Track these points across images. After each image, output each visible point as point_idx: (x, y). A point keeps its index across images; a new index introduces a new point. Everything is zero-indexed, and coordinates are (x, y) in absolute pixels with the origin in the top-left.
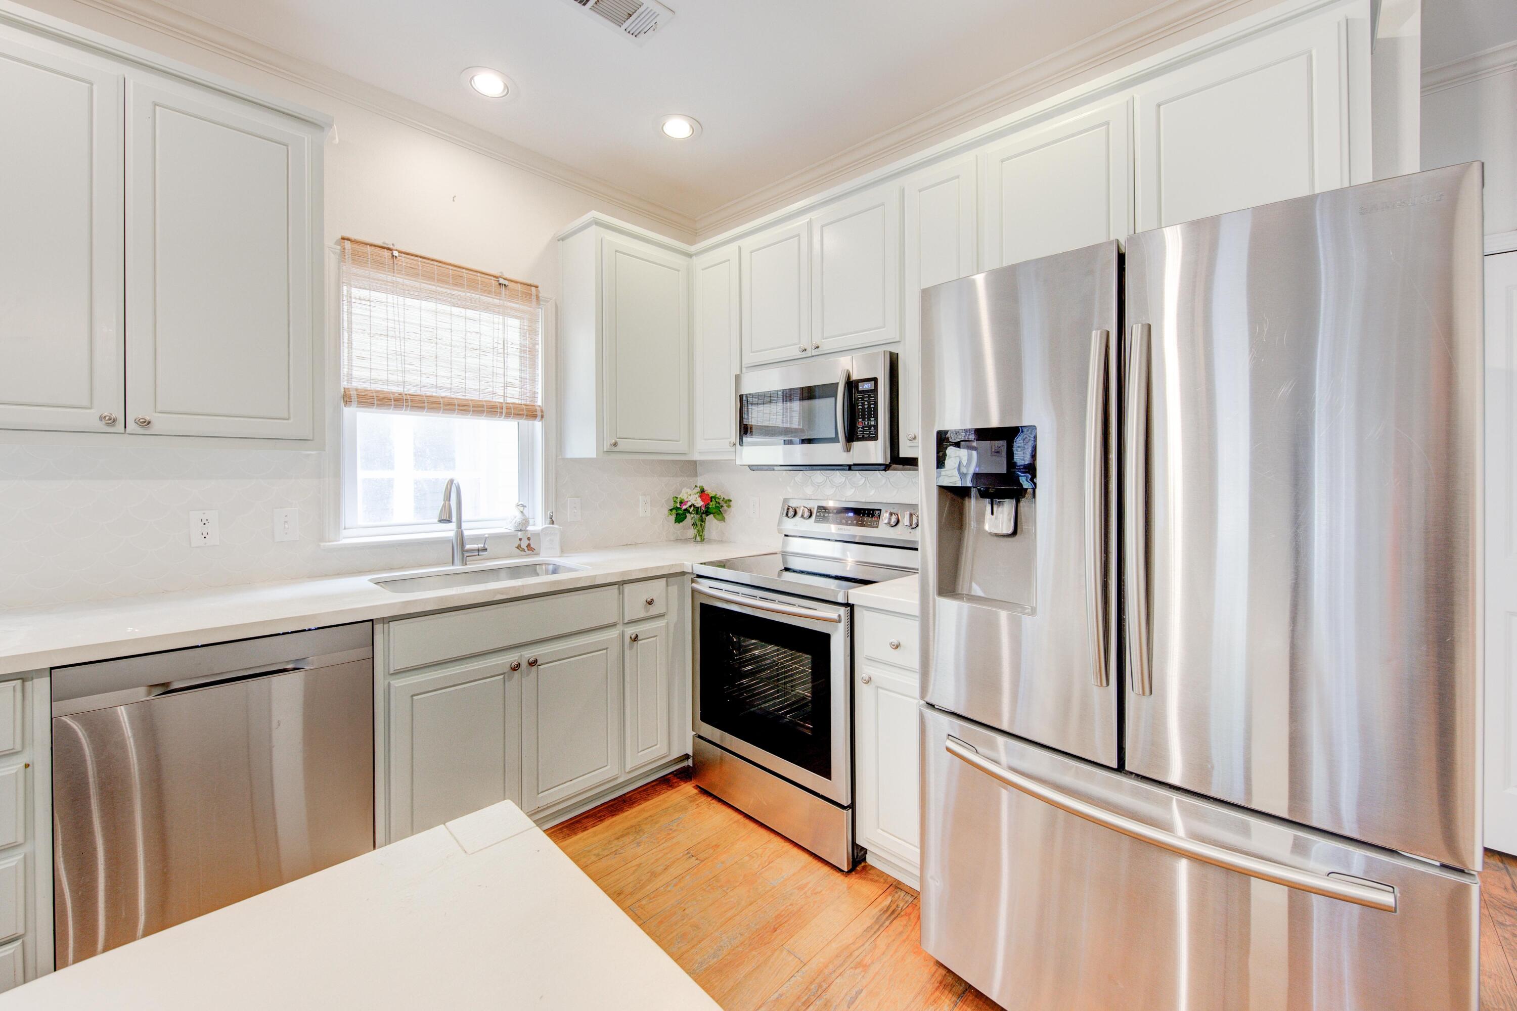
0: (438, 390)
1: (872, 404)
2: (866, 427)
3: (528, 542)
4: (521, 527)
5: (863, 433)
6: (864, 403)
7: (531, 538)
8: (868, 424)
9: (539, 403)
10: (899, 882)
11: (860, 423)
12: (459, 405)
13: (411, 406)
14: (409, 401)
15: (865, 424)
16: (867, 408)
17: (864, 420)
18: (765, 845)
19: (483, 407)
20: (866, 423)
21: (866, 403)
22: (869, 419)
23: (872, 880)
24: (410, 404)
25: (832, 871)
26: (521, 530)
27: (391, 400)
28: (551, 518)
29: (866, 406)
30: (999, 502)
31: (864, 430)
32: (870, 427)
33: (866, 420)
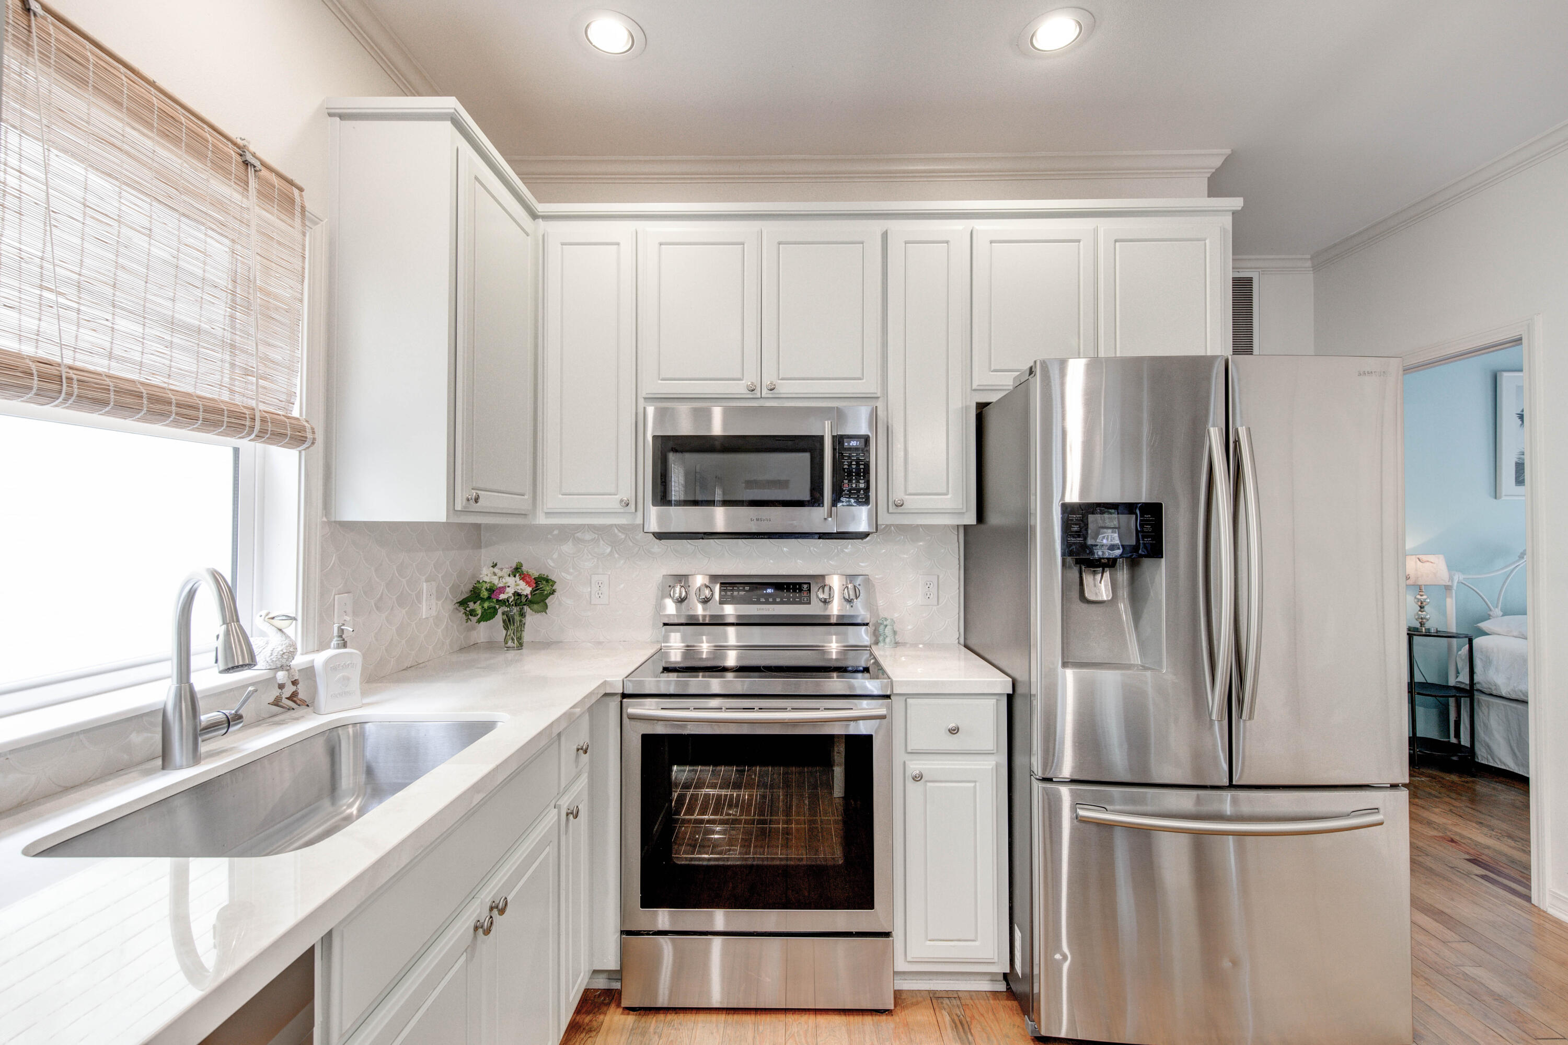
0: (114, 364)
1: (862, 464)
2: (854, 489)
3: (293, 688)
4: (284, 661)
5: (850, 496)
6: (851, 462)
7: (300, 681)
8: (856, 486)
9: (296, 413)
10: (935, 992)
11: (846, 485)
12: (178, 405)
13: (78, 396)
14: (75, 382)
15: (852, 487)
16: (855, 468)
17: (850, 481)
18: (788, 1033)
19: (220, 412)
20: (854, 486)
21: (854, 463)
22: (858, 482)
23: (913, 1004)
24: (76, 391)
25: (876, 1018)
26: (282, 668)
27: (32, 374)
28: (341, 636)
29: (854, 467)
30: (1094, 571)
31: (850, 492)
32: (859, 490)
33: (854, 481)
